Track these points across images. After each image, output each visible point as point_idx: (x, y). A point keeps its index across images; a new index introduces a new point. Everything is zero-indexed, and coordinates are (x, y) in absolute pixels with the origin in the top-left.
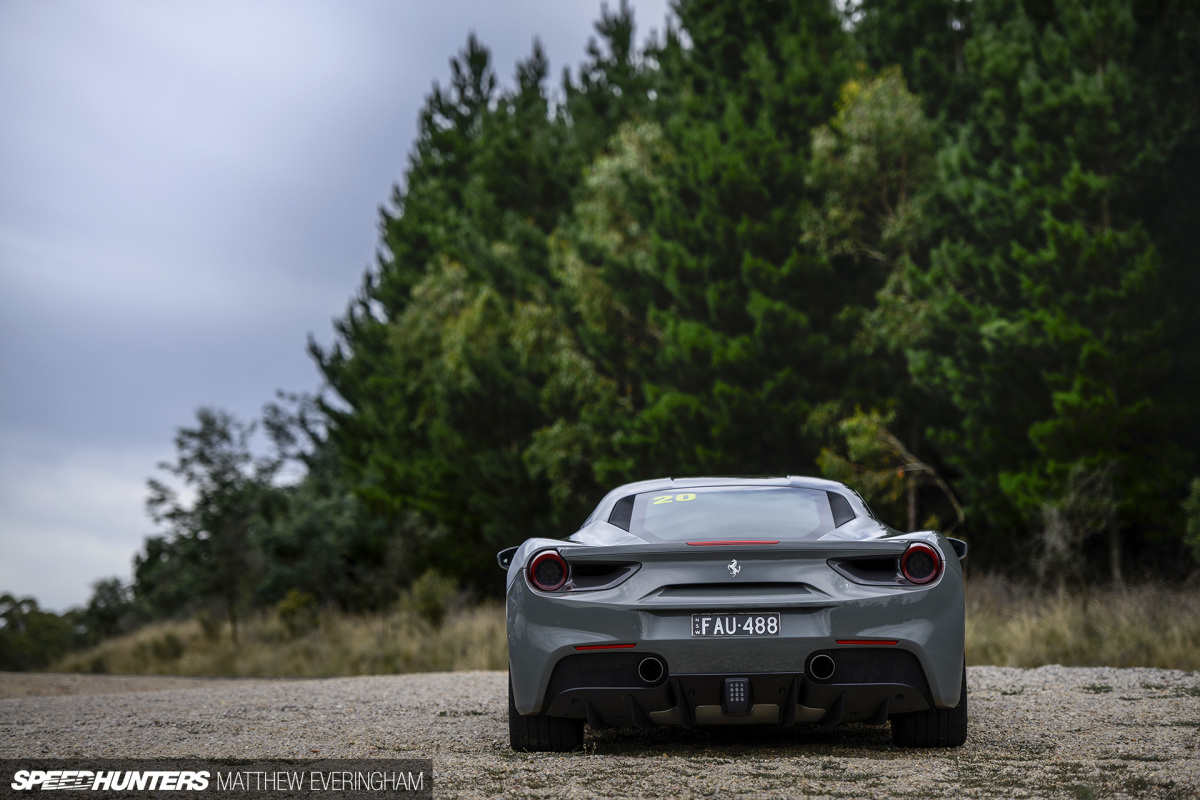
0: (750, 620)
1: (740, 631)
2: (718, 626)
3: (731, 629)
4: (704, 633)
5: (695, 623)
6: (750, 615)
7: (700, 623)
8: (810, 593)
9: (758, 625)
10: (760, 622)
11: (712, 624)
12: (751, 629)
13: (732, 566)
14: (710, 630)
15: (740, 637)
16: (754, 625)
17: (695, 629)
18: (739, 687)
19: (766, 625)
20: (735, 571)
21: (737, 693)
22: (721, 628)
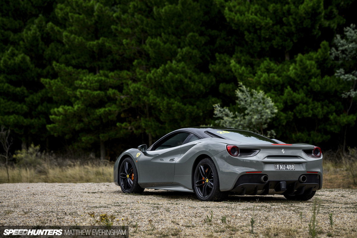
0: (288, 166)
1: (286, 169)
3: (284, 168)
5: (276, 166)
6: (288, 164)
11: (279, 166)
13: (283, 151)
14: (279, 168)
16: (289, 167)
17: (276, 168)
19: (292, 167)
20: (284, 152)
21: (284, 186)
22: (282, 168)
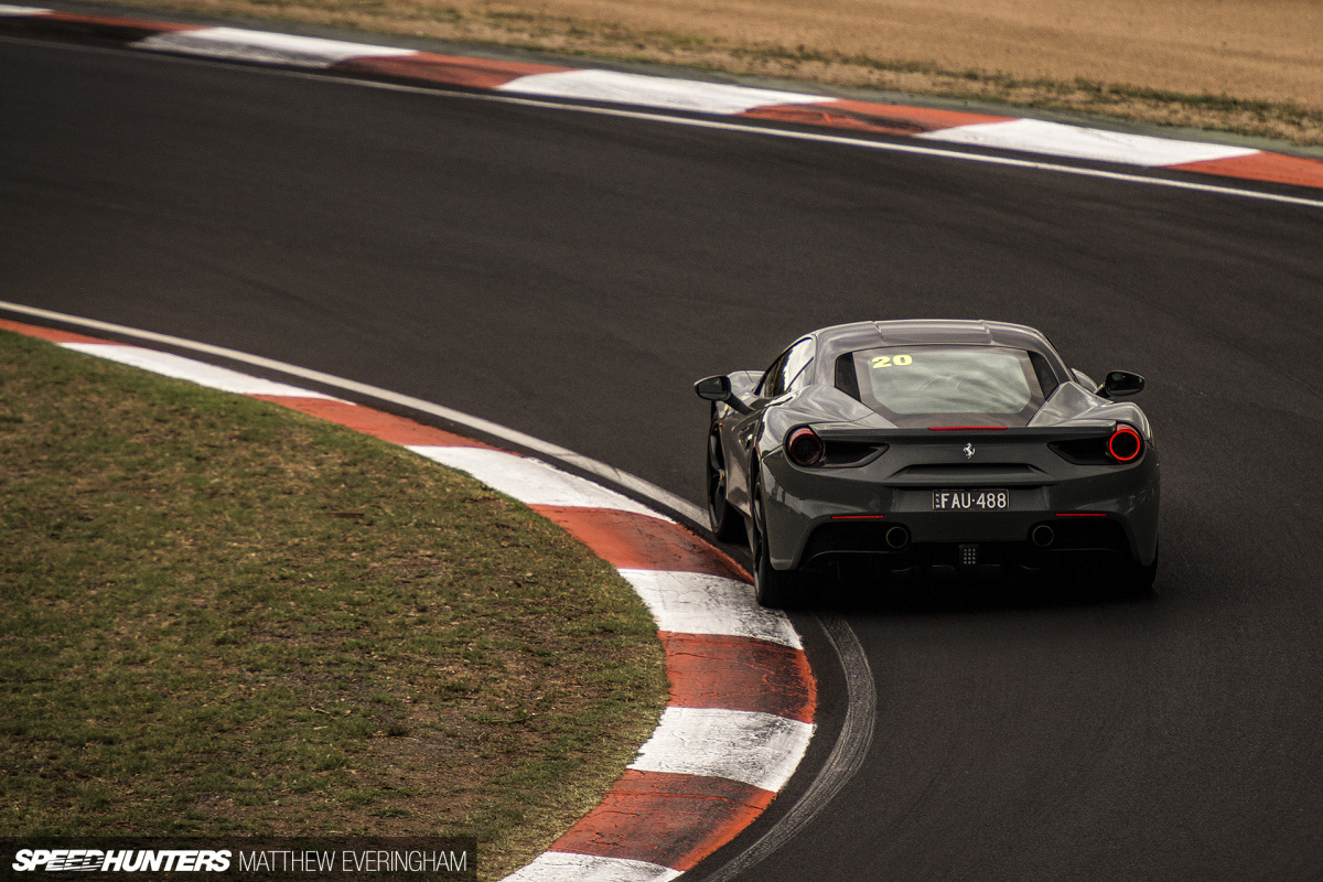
0: (982, 496)
1: (974, 505)
2: (955, 502)
3: (966, 504)
4: (943, 506)
5: (935, 498)
6: (983, 491)
7: (940, 498)
8: (1031, 472)
9: (990, 500)
10: (991, 497)
11: (950, 499)
12: (983, 503)
13: (968, 449)
14: (949, 503)
15: (973, 510)
16: (986, 500)
17: (936, 503)
18: (972, 552)
19: (996, 500)
20: (970, 453)
21: (969, 557)
22: (958, 503)
